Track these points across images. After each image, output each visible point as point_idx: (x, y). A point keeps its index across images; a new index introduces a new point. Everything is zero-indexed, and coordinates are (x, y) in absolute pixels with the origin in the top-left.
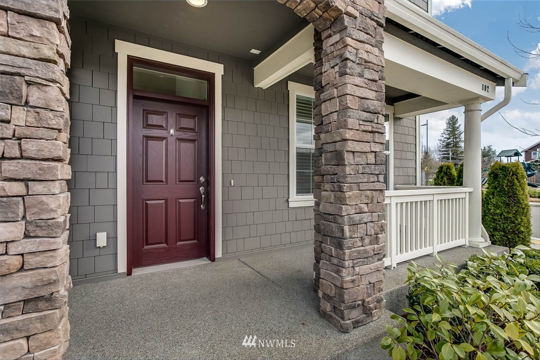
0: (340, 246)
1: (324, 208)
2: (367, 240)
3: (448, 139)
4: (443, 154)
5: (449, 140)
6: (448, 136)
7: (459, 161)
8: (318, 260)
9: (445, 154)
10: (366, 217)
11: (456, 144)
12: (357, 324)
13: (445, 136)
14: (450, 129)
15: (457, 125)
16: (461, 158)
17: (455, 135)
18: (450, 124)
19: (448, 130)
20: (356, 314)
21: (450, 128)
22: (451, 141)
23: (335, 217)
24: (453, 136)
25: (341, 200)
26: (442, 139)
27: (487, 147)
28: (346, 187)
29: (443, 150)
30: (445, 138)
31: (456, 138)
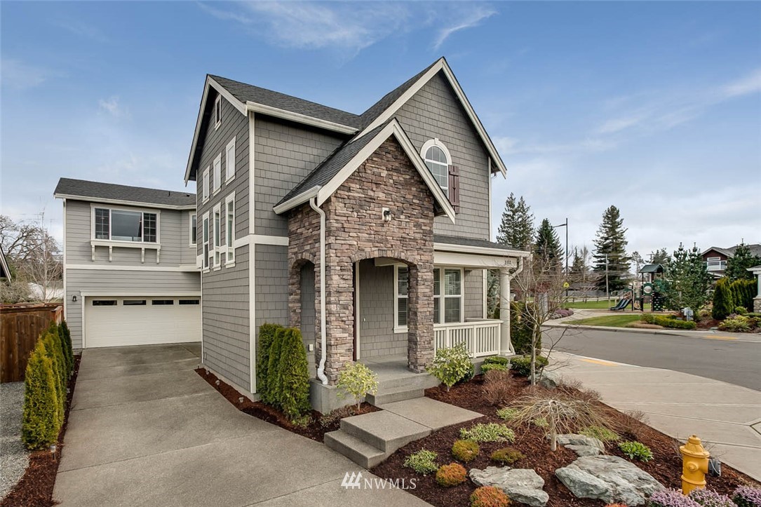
0: (416, 344)
1: (411, 331)
2: (426, 343)
3: (606, 239)
4: (599, 261)
5: (608, 241)
6: (606, 236)
7: (620, 272)
8: (409, 350)
9: (601, 261)
10: (426, 335)
11: (616, 248)
12: (422, 371)
13: (602, 235)
14: (609, 226)
15: (618, 220)
16: (624, 267)
17: (616, 233)
18: (609, 218)
19: (606, 227)
20: (422, 368)
21: (608, 223)
22: (611, 242)
23: (415, 335)
24: (612, 235)
25: (416, 329)
26: (599, 239)
27: (660, 251)
28: (418, 324)
29: (599, 255)
30: (602, 238)
31: (616, 238)
